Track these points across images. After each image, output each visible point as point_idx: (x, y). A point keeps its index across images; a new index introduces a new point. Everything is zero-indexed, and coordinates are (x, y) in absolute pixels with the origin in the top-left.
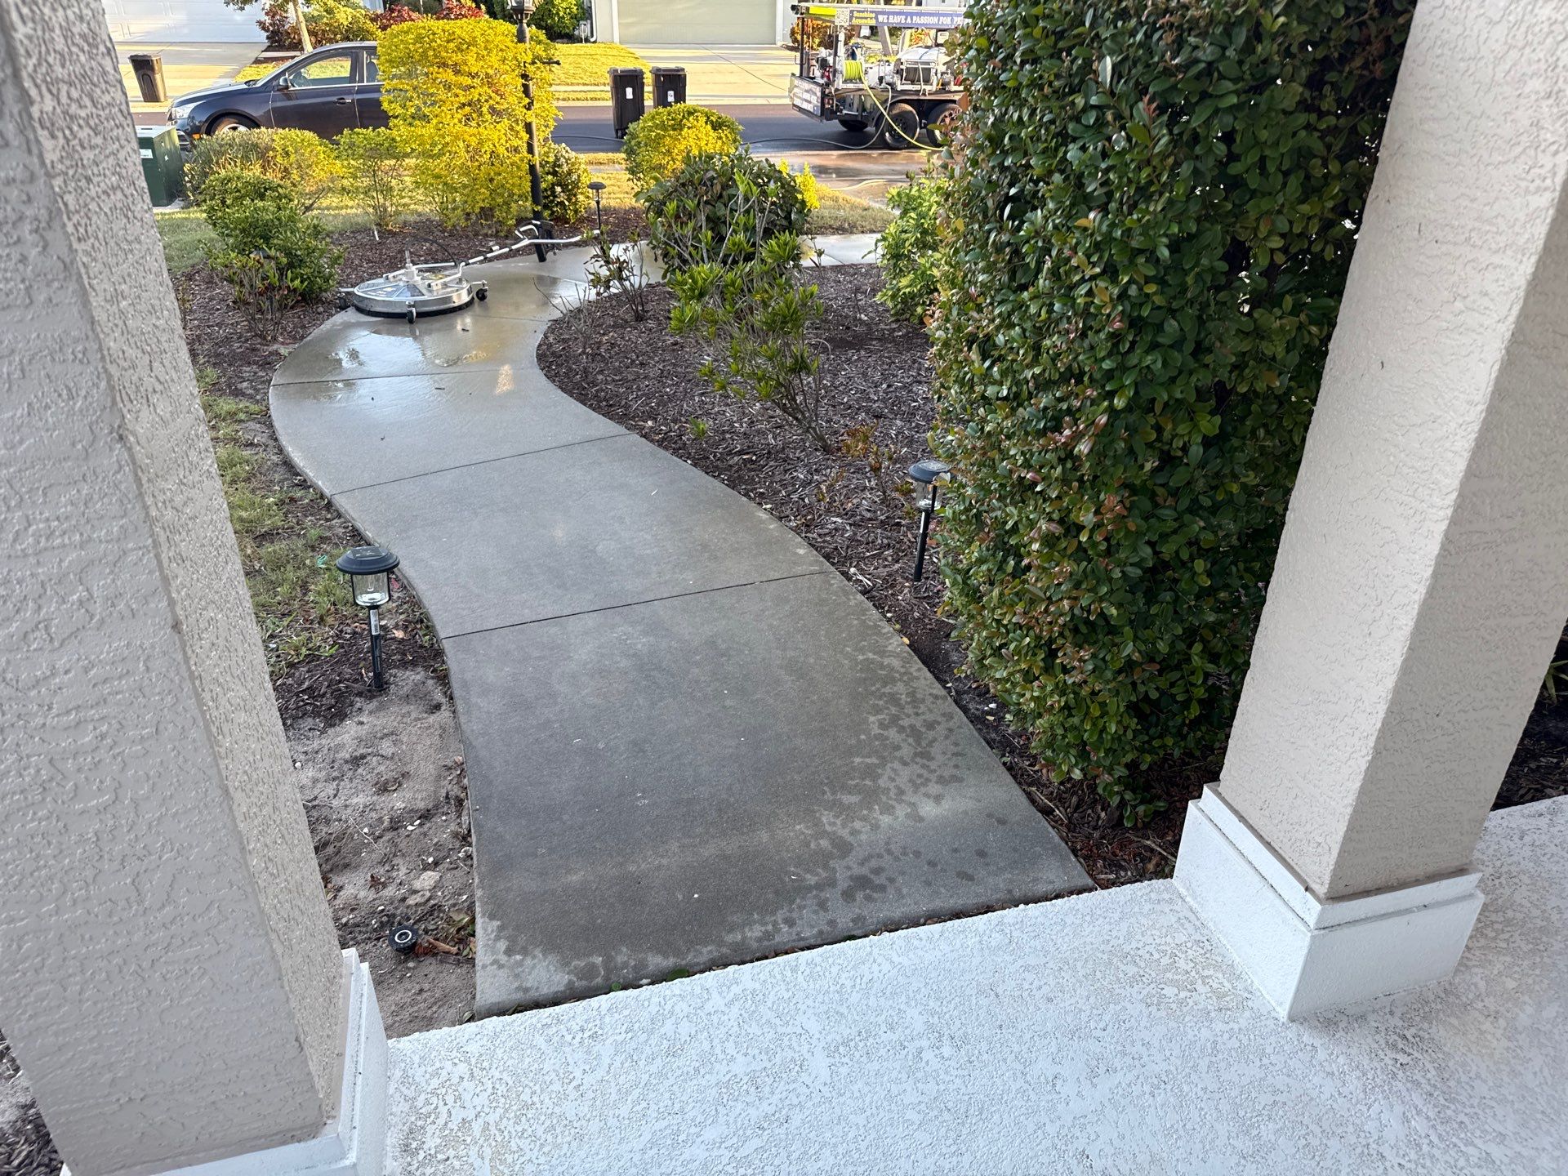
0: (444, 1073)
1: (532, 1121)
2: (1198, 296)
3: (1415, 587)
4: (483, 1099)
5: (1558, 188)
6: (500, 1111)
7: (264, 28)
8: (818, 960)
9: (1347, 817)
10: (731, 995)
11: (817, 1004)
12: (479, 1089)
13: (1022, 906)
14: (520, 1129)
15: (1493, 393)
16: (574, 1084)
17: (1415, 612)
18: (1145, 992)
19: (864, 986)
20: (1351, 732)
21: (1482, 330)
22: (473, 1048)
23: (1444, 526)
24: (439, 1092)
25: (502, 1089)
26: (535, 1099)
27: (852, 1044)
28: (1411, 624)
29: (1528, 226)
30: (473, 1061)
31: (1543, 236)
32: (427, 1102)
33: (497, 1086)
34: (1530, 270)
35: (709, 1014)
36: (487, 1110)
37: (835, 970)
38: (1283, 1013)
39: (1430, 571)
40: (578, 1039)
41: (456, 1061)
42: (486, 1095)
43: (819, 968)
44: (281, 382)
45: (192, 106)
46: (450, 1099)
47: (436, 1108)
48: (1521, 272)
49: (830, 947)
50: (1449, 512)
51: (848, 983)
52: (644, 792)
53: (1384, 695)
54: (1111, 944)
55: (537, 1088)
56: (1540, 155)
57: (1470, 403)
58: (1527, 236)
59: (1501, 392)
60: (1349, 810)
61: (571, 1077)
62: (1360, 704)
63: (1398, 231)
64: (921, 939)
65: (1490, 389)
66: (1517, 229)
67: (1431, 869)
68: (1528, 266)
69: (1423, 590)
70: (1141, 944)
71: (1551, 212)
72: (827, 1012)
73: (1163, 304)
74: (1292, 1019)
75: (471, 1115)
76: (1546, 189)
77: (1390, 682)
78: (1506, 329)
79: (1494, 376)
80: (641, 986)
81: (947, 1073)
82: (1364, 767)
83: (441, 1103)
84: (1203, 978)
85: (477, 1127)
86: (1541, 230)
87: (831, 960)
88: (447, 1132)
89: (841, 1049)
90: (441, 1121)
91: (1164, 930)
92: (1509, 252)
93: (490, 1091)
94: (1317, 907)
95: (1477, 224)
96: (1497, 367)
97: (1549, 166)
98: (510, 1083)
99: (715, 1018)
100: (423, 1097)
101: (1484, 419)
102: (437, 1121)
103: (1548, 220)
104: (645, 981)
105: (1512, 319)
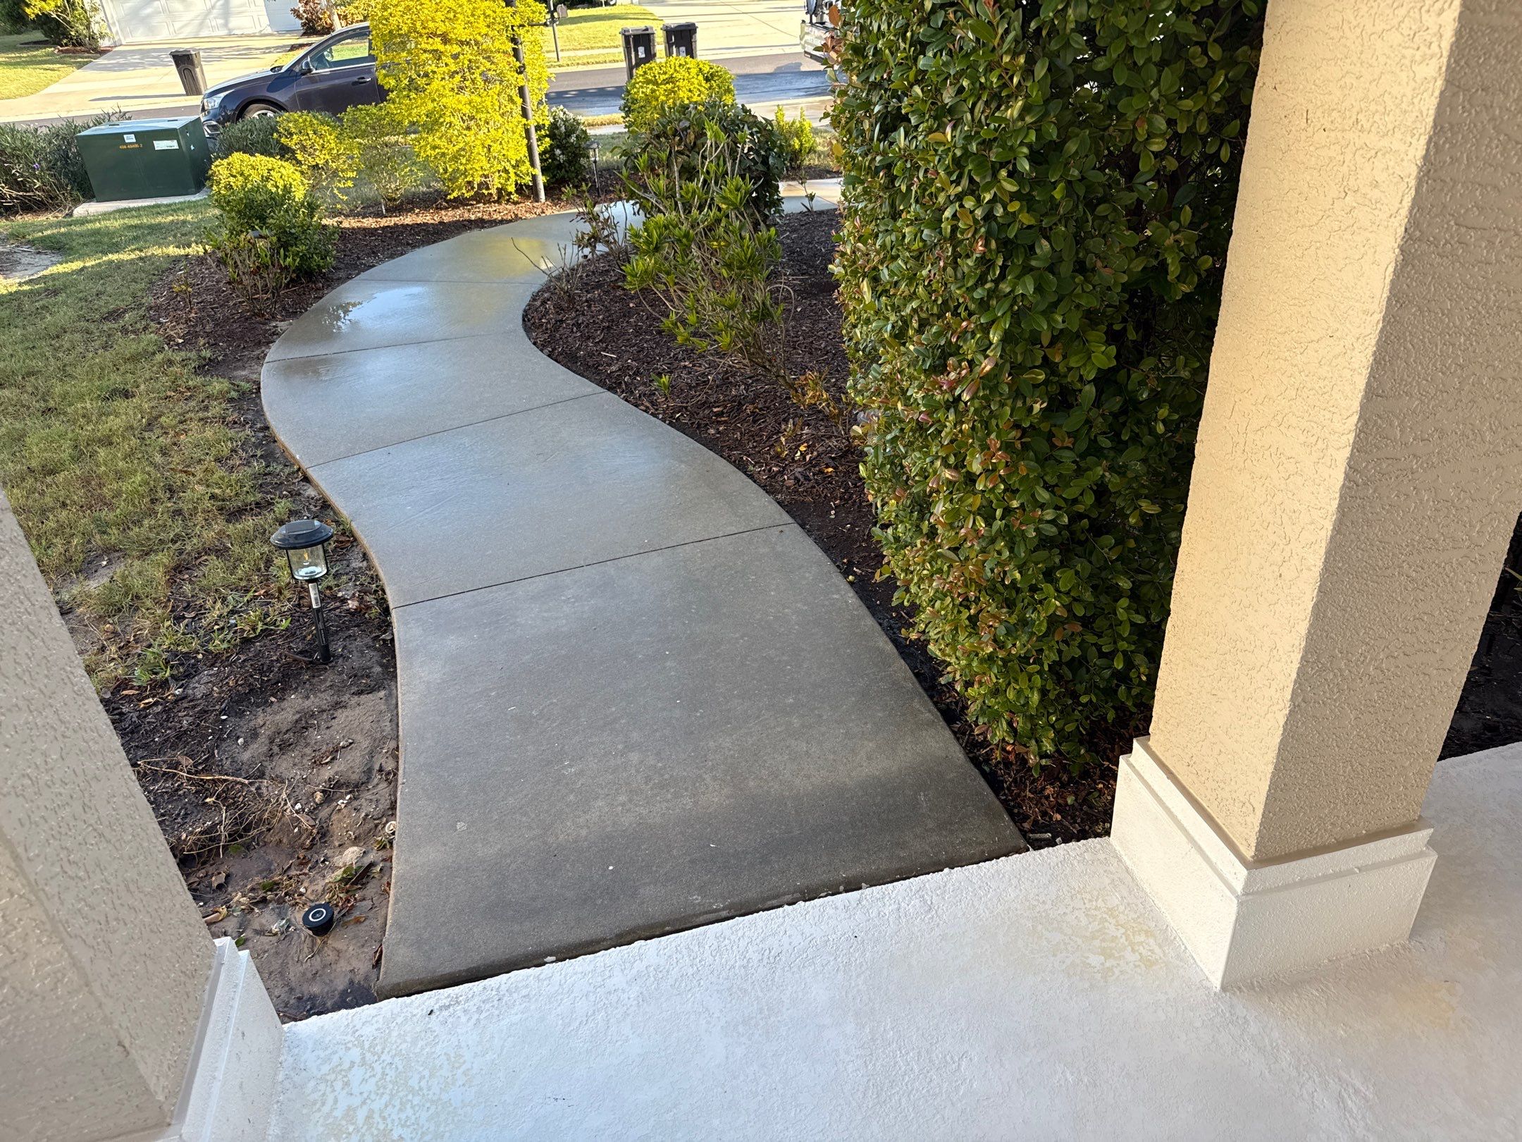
0: (335, 1059)
1: (417, 1108)
2: (1072, 210)
3: (1322, 522)
4: (371, 1086)
5: (1446, 54)
6: (386, 1097)
7: (299, 16)
8: (728, 933)
9: (1269, 776)
10: (634, 971)
11: (721, 980)
12: (368, 1074)
13: (946, 870)
14: (403, 1116)
15: (1389, 299)
16: (464, 1067)
17: (1323, 551)
18: (1068, 962)
19: (772, 960)
20: (1267, 683)
21: (1375, 227)
22: (368, 1031)
23: (1346, 452)
24: (328, 1078)
25: (391, 1074)
26: (423, 1084)
27: (753, 1022)
28: (1320, 564)
29: (1416, 101)
30: (367, 1045)
31: (1432, 112)
32: (315, 1090)
33: (387, 1071)
34: (1421, 152)
35: (610, 993)
36: (373, 1096)
37: (742, 944)
38: (1216, 981)
39: (1335, 504)
40: (473, 1021)
41: (350, 1045)
42: (373, 1080)
43: (727, 942)
44: (276, 358)
45: (222, 95)
46: (338, 1085)
47: (324, 1094)
48: (1410, 156)
49: (742, 918)
50: (1352, 437)
51: (756, 957)
52: (571, 760)
53: (1297, 643)
54: (1038, 909)
55: (426, 1073)
56: (1425, 16)
57: (1366, 312)
58: (1415, 114)
59: (1399, 298)
60: (1271, 768)
61: (461, 1061)
62: (1275, 651)
63: (1286, 121)
64: (836, 908)
65: (1385, 295)
66: (1404, 106)
67: (1373, 827)
68: (1418, 149)
69: (1329, 526)
70: (1070, 908)
71: (1440, 83)
72: (729, 989)
73: (1033, 222)
74: (1224, 988)
75: (356, 1101)
76: (1432, 57)
77: (1303, 627)
78: (1398, 225)
79: (1388, 281)
80: (544, 964)
81: (847, 1052)
82: (1282, 721)
83: (329, 1089)
84: (1132, 944)
85: (361, 1114)
86: (1429, 104)
87: (740, 933)
88: (331, 1120)
89: (741, 1029)
90: (326, 1109)
91: (1095, 893)
92: (1398, 135)
93: (379, 1076)
94: (1243, 872)
95: (1363, 105)
96: (1391, 269)
97: (1434, 29)
98: (400, 1067)
99: (614, 998)
100: (312, 1084)
101: (1382, 331)
102: (323, 1109)
103: (1437, 93)
104: (549, 959)
105: (1404, 212)
